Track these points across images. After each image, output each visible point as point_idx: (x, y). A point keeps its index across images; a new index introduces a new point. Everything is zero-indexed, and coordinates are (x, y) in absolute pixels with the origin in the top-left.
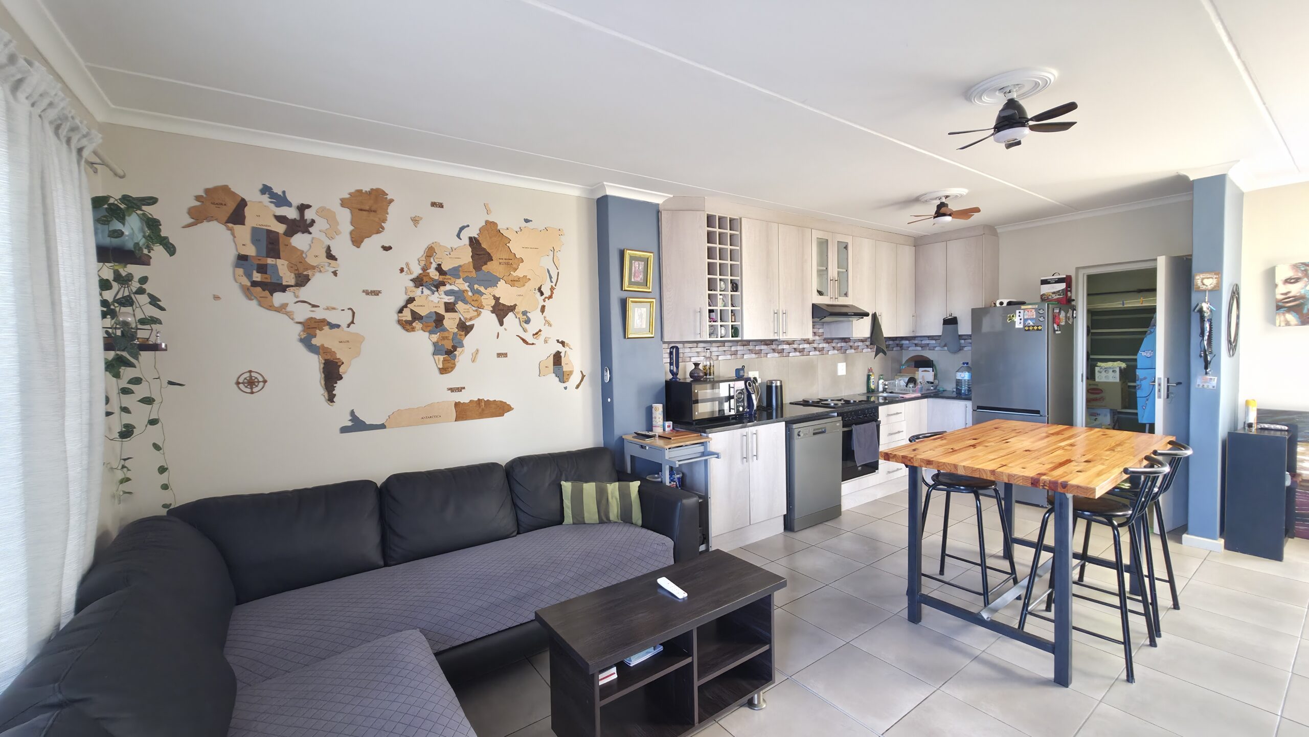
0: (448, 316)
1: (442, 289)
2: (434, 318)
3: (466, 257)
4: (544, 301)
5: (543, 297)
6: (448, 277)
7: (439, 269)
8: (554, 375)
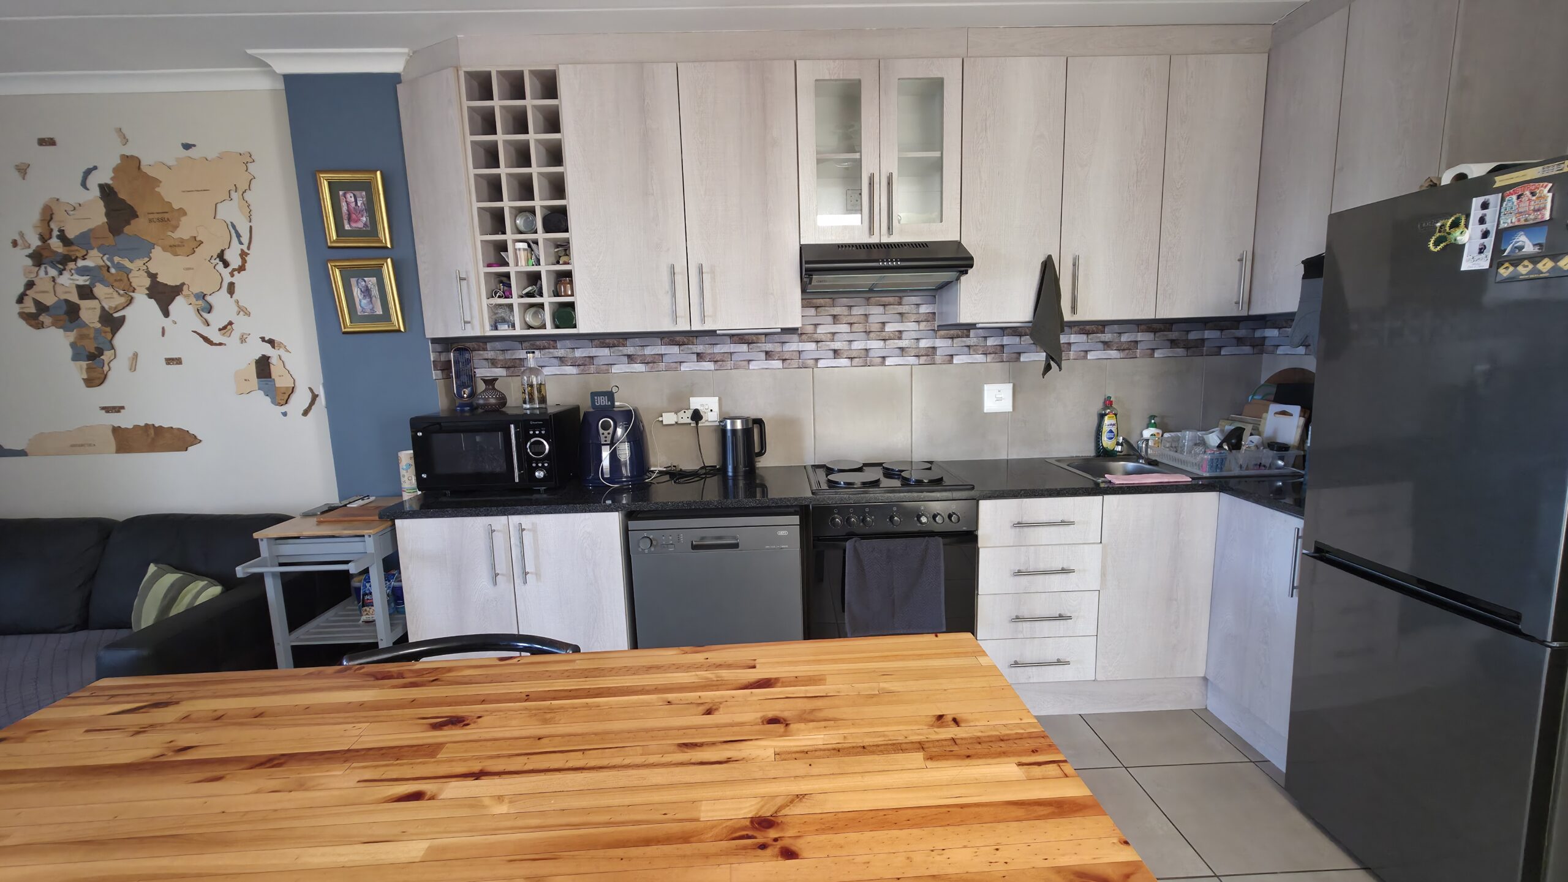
0: (84, 304)
1: (71, 265)
2: (64, 308)
3: (98, 216)
4: (232, 275)
5: (229, 269)
6: (74, 248)
7: (62, 237)
8: (262, 393)
